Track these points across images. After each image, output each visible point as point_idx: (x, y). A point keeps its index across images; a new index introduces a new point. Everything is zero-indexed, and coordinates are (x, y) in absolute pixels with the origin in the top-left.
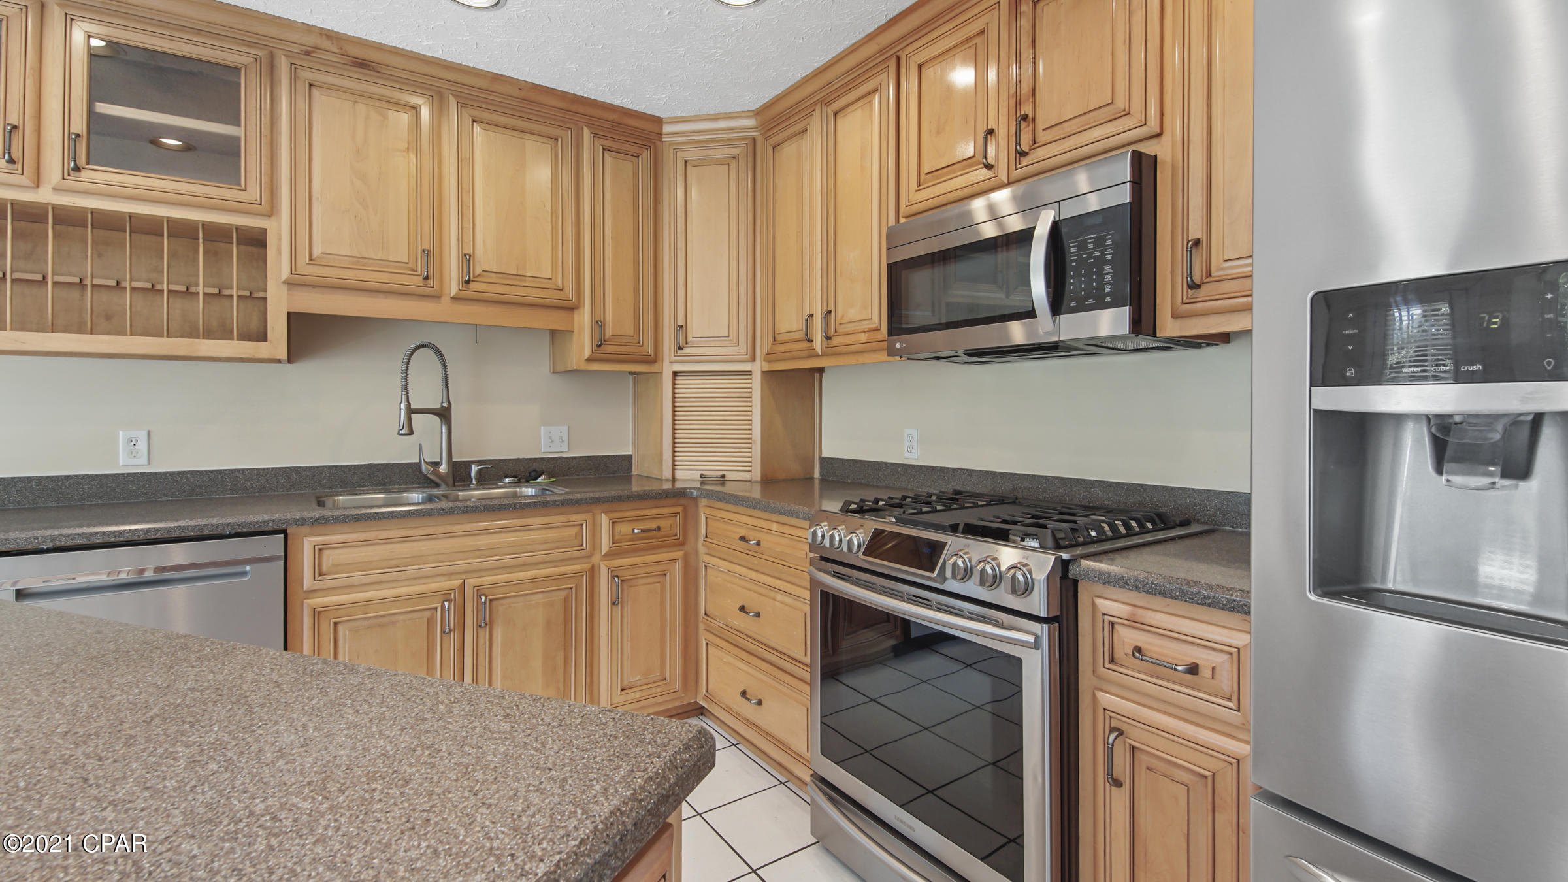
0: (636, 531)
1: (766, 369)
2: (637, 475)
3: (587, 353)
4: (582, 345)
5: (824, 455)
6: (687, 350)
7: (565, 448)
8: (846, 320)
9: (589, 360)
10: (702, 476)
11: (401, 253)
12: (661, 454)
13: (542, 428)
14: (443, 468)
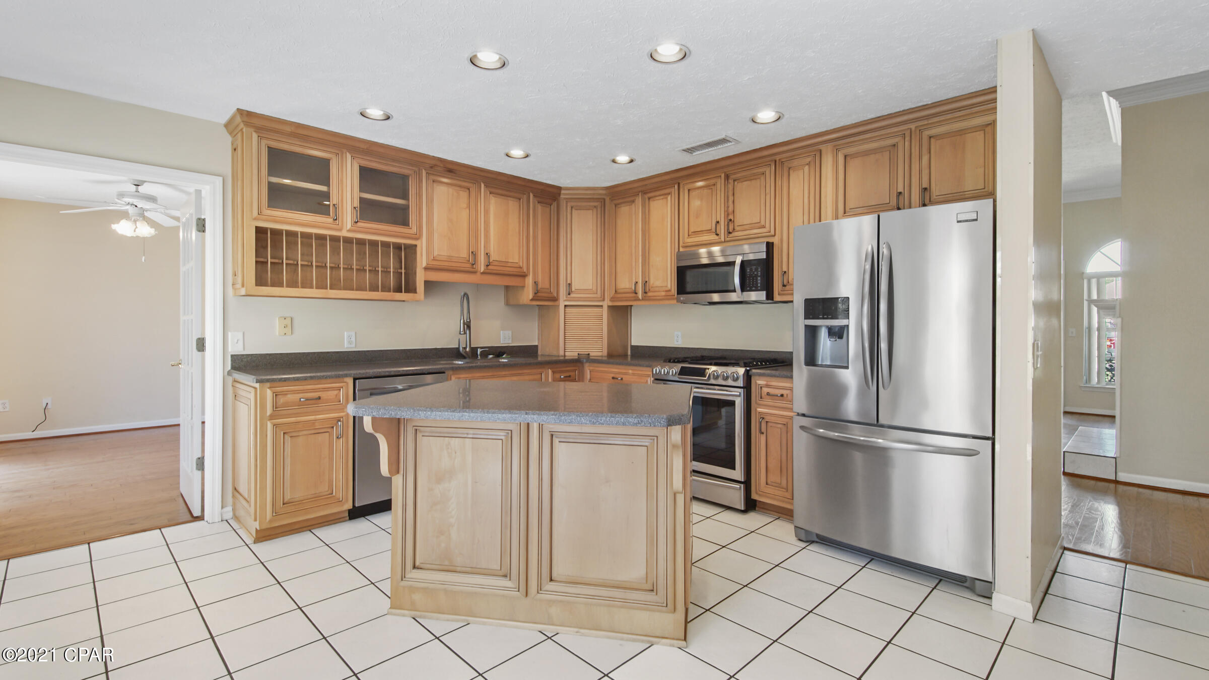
0: (562, 377)
1: (611, 304)
2: (541, 355)
3: (531, 297)
4: (528, 294)
5: (632, 344)
6: (572, 295)
7: (510, 342)
8: (654, 286)
9: (532, 300)
10: (578, 354)
11: (464, 254)
12: (558, 343)
13: (501, 332)
14: (468, 349)
